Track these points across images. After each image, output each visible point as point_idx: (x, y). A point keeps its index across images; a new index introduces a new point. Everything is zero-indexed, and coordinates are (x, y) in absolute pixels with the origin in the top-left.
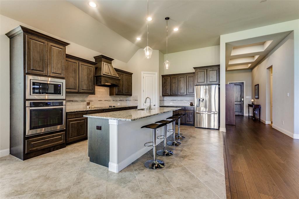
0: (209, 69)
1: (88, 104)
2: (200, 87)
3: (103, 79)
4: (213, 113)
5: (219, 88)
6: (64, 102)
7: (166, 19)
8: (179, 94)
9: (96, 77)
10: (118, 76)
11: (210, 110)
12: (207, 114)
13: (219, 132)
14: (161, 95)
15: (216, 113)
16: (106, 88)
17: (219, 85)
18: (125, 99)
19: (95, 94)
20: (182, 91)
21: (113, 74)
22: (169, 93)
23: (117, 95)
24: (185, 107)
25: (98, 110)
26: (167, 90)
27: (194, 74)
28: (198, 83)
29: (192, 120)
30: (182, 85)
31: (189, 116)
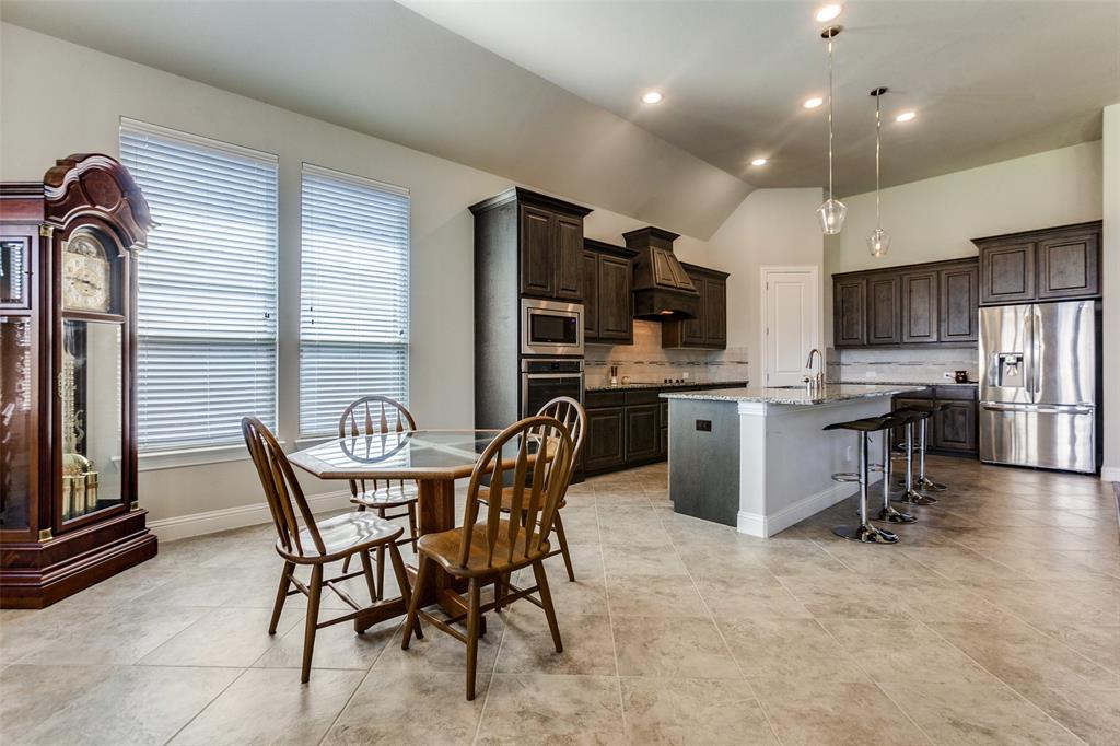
0: (1045, 243)
1: (614, 372)
2: (1002, 313)
3: (657, 297)
4: (1066, 408)
5: (1099, 315)
6: (582, 363)
7: (874, 93)
8: (905, 341)
9: (637, 292)
10: (692, 287)
11: (1051, 399)
12: (1036, 415)
13: (1099, 485)
14: (832, 345)
15: (1079, 408)
16: (652, 324)
17: (1099, 300)
18: (703, 359)
19: (632, 344)
20: (920, 328)
21: (680, 280)
22: (862, 335)
23: (685, 344)
24: (933, 388)
25: (640, 389)
26: (853, 325)
27: (977, 261)
28: (992, 298)
29: (965, 435)
30: (922, 309)
31: (953, 419)
